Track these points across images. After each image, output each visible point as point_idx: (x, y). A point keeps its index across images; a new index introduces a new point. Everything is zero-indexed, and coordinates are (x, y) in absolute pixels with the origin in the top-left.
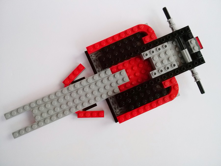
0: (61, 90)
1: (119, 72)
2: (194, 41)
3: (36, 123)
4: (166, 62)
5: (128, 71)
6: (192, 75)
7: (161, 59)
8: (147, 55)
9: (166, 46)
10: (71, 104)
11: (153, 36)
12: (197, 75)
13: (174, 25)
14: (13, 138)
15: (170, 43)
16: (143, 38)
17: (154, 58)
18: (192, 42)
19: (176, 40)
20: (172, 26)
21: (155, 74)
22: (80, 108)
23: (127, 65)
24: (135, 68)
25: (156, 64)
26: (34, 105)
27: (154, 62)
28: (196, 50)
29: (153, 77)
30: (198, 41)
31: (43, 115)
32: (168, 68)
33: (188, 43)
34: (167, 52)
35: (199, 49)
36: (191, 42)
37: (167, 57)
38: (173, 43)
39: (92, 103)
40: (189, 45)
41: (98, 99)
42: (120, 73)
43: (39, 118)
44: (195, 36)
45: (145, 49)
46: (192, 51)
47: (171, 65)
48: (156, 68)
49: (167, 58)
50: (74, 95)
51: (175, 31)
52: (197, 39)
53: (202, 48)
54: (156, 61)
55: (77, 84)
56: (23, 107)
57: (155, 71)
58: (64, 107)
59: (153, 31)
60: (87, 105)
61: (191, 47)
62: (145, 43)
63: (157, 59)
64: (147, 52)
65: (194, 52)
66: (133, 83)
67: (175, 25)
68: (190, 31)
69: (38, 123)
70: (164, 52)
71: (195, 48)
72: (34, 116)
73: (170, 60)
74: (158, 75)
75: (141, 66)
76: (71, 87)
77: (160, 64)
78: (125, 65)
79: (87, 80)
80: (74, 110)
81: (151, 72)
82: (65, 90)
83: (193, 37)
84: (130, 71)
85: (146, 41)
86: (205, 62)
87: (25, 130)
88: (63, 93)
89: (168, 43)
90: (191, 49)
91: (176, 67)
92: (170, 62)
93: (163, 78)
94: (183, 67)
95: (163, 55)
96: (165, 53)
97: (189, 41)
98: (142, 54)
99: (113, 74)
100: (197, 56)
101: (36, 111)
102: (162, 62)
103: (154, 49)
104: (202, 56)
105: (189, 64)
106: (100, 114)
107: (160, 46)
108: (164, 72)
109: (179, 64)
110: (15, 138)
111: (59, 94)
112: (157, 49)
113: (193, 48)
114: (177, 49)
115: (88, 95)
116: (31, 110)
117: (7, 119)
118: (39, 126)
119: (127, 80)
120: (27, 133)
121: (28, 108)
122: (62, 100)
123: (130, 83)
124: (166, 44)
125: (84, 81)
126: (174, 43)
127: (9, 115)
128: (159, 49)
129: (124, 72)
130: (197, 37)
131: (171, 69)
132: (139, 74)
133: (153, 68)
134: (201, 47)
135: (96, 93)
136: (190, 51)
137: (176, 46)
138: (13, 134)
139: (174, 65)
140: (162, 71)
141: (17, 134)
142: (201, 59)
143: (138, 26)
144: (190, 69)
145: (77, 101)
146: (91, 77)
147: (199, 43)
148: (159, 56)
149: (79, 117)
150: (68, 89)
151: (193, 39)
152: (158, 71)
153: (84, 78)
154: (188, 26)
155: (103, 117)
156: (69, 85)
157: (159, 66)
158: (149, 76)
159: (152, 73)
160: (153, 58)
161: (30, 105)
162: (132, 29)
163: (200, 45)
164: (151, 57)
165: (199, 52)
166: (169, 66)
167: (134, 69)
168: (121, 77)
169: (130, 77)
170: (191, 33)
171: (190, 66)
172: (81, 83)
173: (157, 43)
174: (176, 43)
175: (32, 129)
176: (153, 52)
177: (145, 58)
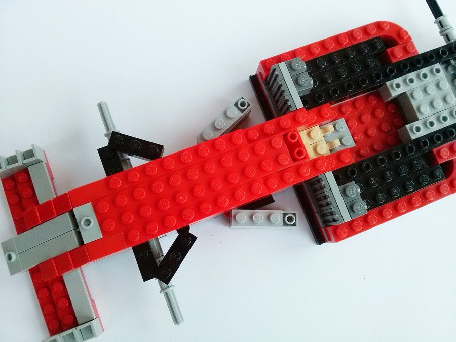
4: (440, 105)
5: (349, 123)
7: (429, 98)
8: (397, 87)
9: (438, 71)
11: (409, 48)
16: (389, 50)
17: (415, 95)
20: (446, 32)
21: (418, 129)
23: (348, 111)
24: (367, 118)
25: (419, 108)
27: (414, 104)
29: (414, 136)
32: (445, 119)
34: (441, 84)
37: (442, 94)
38: (447, 68)
42: (335, 126)
47: (451, 113)
48: (420, 117)
49: (442, 97)
51: (453, 41)
54: (419, 100)
57: (418, 124)
59: (410, 38)
62: (394, 61)
63: (420, 96)
64: (399, 80)
66: (362, 152)
67: (453, 30)
73: (449, 102)
74: (423, 132)
75: (380, 113)
77: (428, 108)
78: (344, 110)
81: (408, 126)
84: (355, 123)
85: (395, 57)
92: (447, 107)
93: (435, 140)
95: (432, 89)
96: (438, 85)
98: (388, 83)
102: (431, 104)
103: (413, 75)
107: (426, 70)
108: (437, 127)
112: (421, 76)
119: (350, 143)
123: (356, 151)
124: (438, 66)
126: (450, 68)
128: (425, 76)
129: (342, 122)
131: (451, 122)
132: (376, 131)
140: (432, 124)
143: (379, 25)
148: (425, 90)
152: (425, 124)
157: (426, 112)
159: (411, 128)
160: (412, 94)
162: (365, 30)
164: (408, 93)
166: (447, 114)
167: (363, 119)
168: (337, 136)
169: (356, 138)
173: (418, 62)
176: (412, 81)
177: (395, 93)
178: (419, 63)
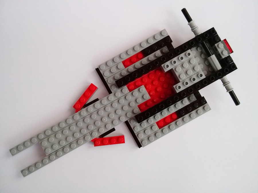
0: (71, 117)
1: (137, 89)
2: (222, 45)
3: (47, 157)
4: (191, 73)
5: (147, 87)
6: (223, 85)
7: (185, 70)
8: (168, 66)
9: (189, 54)
10: (85, 131)
12: (229, 84)
13: (197, 28)
14: (23, 176)
15: (194, 49)
17: (177, 69)
18: (220, 46)
19: (200, 45)
20: (194, 30)
21: (180, 87)
22: (96, 135)
23: (146, 80)
24: (156, 83)
25: (179, 76)
26: (42, 136)
27: (177, 74)
28: (225, 54)
29: (178, 91)
30: (226, 44)
31: (54, 147)
32: (194, 79)
33: (215, 47)
34: (191, 61)
35: (229, 53)
36: (218, 46)
37: (192, 66)
38: (197, 49)
39: (110, 128)
40: (217, 50)
41: (116, 122)
42: (139, 90)
43: (49, 151)
44: (222, 39)
45: (165, 60)
46: (221, 57)
47: (198, 76)
48: (180, 80)
49: (192, 68)
50: (88, 120)
51: (198, 35)
52: (225, 42)
53: (232, 52)
54: (179, 72)
55: (91, 108)
56: (31, 140)
57: (179, 84)
58: (78, 135)
60: (103, 131)
61: (219, 52)
63: (180, 69)
64: (168, 63)
65: (223, 57)
66: (155, 100)
68: (216, 33)
69: (49, 157)
70: (188, 60)
71: (224, 53)
72: (44, 149)
73: (196, 70)
74: (183, 88)
75: (162, 79)
76: (84, 112)
77: (185, 75)
78: (143, 80)
79: (101, 102)
80: (89, 138)
81: (174, 86)
82: (77, 116)
83: (220, 40)
84: (150, 86)
86: (236, 68)
87: (35, 166)
88: (74, 120)
89: (191, 50)
90: (219, 54)
91: (204, 77)
92: (195, 73)
93: (189, 91)
94: (211, 77)
95: (187, 65)
96: (189, 62)
97: (216, 45)
98: (162, 65)
99: (131, 92)
100: (227, 62)
101: (45, 143)
102: (186, 73)
103: (175, 59)
104: (232, 61)
105: (218, 73)
106: (120, 140)
107: (182, 55)
108: (190, 84)
109: (206, 73)
110: (24, 176)
111: (70, 121)
112: (180, 59)
113: (222, 52)
114: (202, 55)
115: (104, 119)
116: (40, 142)
117: (13, 155)
118: (51, 161)
119: (147, 97)
120: (37, 170)
121: (36, 140)
122: (74, 128)
123: (151, 100)
124: (189, 51)
125: (97, 104)
126: (199, 49)
127: (15, 150)
128: (182, 58)
129: (143, 88)
130: (225, 40)
131: (197, 80)
132: (161, 89)
133: (177, 81)
134: (230, 51)
135: (113, 116)
136: (218, 56)
137: (202, 53)
138: (22, 171)
139: (201, 75)
140: (187, 83)
141: (26, 171)
142: (233, 65)
144: (220, 78)
145: (92, 127)
146: (106, 98)
147: (228, 46)
148: (182, 65)
149: (95, 145)
150: (80, 114)
151: (220, 42)
152: (183, 83)
153: (97, 100)
154: (213, 28)
155: (124, 142)
156: (81, 109)
157: (183, 77)
158: (173, 91)
159: (176, 87)
160: (175, 69)
161: (38, 136)
163: (229, 49)
164: (174, 69)
165: (229, 57)
166: (195, 77)
167: (154, 83)
168: (141, 95)
169: (151, 94)
170: (217, 35)
171: (220, 75)
172: (94, 106)
174: (201, 49)
175: (44, 164)
176: (175, 62)
177: (166, 70)
178: (179, 51)
